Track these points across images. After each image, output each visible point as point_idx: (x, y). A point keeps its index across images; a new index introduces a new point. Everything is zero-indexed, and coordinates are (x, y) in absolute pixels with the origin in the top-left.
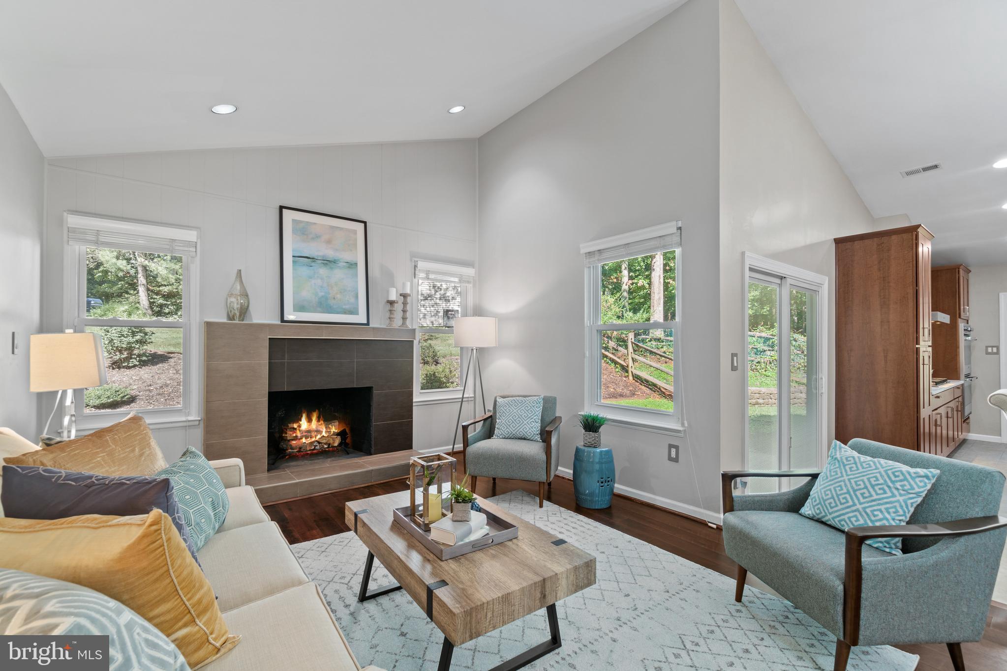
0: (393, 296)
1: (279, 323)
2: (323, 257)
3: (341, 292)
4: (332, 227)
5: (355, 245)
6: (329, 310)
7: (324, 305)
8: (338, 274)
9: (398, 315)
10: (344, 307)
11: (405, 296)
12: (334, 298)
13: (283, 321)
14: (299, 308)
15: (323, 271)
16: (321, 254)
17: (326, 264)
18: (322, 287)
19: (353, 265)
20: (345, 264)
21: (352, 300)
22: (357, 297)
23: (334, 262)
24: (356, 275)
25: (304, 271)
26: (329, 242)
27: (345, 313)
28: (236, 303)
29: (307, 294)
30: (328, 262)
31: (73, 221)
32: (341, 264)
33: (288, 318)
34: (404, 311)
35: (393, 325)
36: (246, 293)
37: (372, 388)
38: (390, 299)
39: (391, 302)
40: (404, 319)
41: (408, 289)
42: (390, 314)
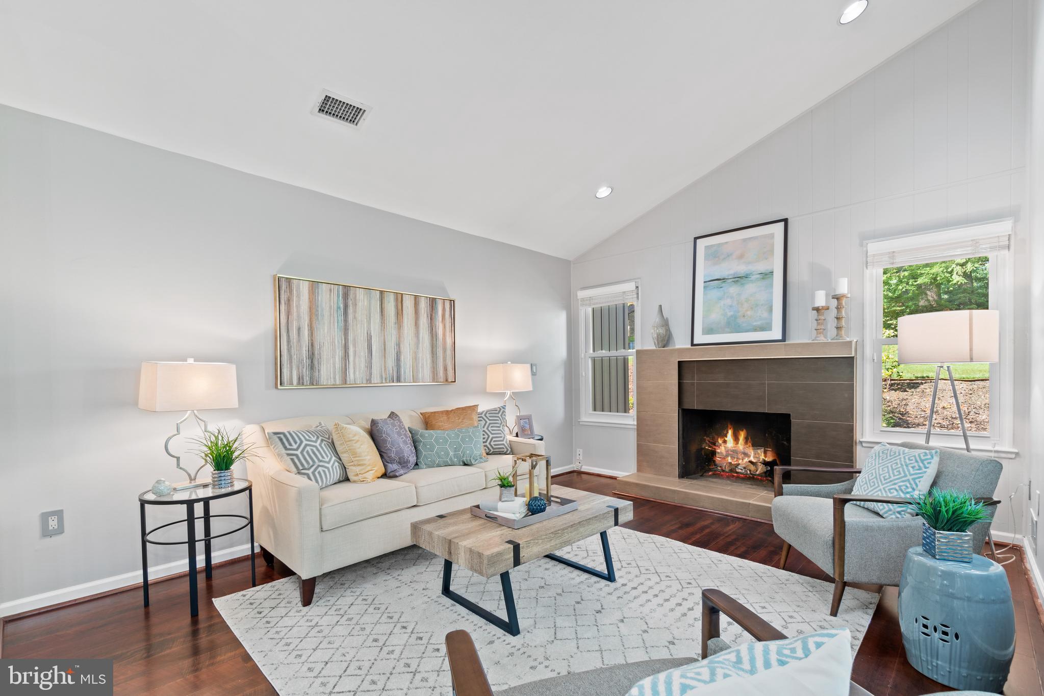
0: (821, 299)
1: (689, 346)
2: (734, 275)
3: (752, 308)
4: (745, 240)
5: (772, 251)
6: (738, 329)
7: (733, 325)
8: (750, 288)
9: (831, 324)
10: (755, 324)
11: (838, 298)
12: (744, 316)
13: (693, 345)
14: (708, 331)
15: (733, 290)
16: (732, 272)
17: (737, 281)
18: (731, 306)
19: (767, 275)
20: (758, 276)
21: (765, 315)
22: (770, 310)
23: (746, 277)
24: (771, 285)
25: (714, 294)
26: (741, 257)
27: (755, 329)
29: (716, 316)
30: (739, 279)
32: (753, 277)
33: (695, 342)
34: (838, 318)
35: (822, 339)
36: (665, 323)
37: (789, 415)
38: (816, 305)
39: (817, 309)
40: (839, 328)
41: (843, 287)
42: (818, 324)
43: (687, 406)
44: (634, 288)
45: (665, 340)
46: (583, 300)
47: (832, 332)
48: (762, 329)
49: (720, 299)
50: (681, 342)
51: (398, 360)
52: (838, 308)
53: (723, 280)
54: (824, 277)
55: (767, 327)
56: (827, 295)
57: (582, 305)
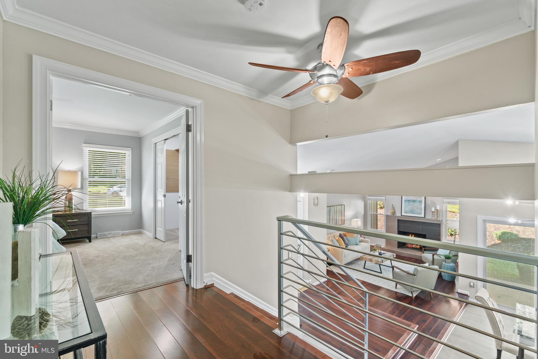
0: (433, 209)
3: (417, 209)
6: (413, 213)
7: (412, 212)
8: (416, 204)
9: (436, 215)
10: (417, 212)
11: (437, 210)
12: (415, 210)
13: (401, 215)
14: (406, 212)
15: (412, 203)
16: (412, 199)
18: (411, 207)
19: (421, 202)
21: (420, 211)
22: (421, 210)
23: (415, 201)
24: (422, 204)
25: (407, 204)
27: (418, 214)
28: (393, 211)
29: (407, 209)
30: (414, 201)
31: (368, 197)
32: (418, 201)
33: (402, 215)
34: (437, 215)
35: (433, 218)
36: (394, 209)
37: (426, 235)
38: (432, 211)
39: (432, 212)
40: (437, 217)
41: (438, 208)
42: (433, 215)
43: (400, 230)
44: (385, 198)
45: (394, 213)
46: (369, 199)
47: (436, 217)
48: (419, 214)
49: (409, 205)
50: (398, 214)
51: (336, 221)
52: (437, 212)
53: (410, 201)
54: (434, 205)
55: (420, 214)
56: (435, 208)
57: (369, 200)
